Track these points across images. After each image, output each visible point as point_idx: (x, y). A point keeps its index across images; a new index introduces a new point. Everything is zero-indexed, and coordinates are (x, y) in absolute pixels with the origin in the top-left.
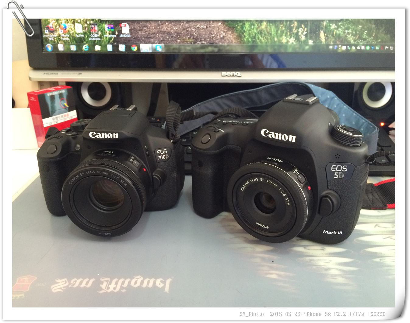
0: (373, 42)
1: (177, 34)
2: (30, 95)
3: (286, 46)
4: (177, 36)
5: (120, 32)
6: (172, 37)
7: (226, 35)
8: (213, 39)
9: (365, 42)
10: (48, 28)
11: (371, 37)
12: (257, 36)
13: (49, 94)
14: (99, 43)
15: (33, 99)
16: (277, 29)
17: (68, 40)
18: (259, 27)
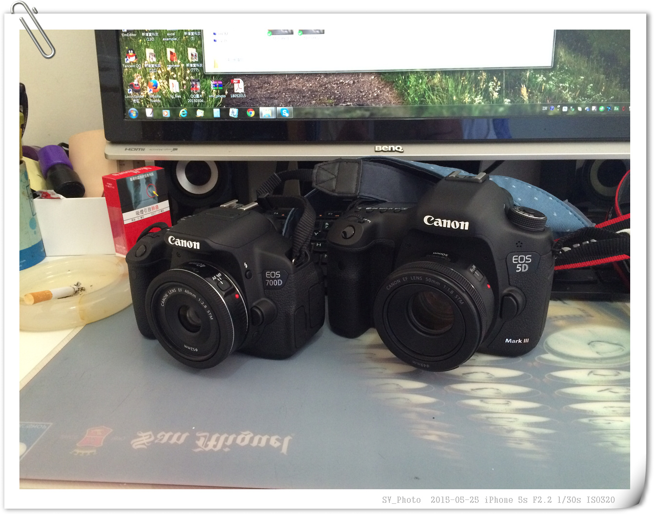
0: (602, 101)
1: (311, 92)
2: (105, 180)
3: (470, 108)
4: (312, 95)
5: (232, 91)
6: (303, 97)
7: (382, 93)
8: (362, 99)
9: (590, 101)
10: (132, 86)
11: (599, 93)
12: (427, 94)
13: (132, 179)
14: (202, 106)
15: (110, 185)
16: (456, 84)
17: (160, 103)
18: (430, 81)
